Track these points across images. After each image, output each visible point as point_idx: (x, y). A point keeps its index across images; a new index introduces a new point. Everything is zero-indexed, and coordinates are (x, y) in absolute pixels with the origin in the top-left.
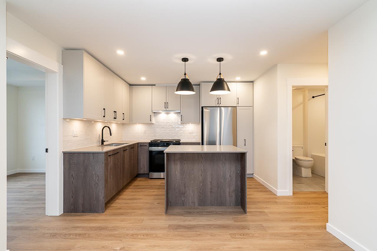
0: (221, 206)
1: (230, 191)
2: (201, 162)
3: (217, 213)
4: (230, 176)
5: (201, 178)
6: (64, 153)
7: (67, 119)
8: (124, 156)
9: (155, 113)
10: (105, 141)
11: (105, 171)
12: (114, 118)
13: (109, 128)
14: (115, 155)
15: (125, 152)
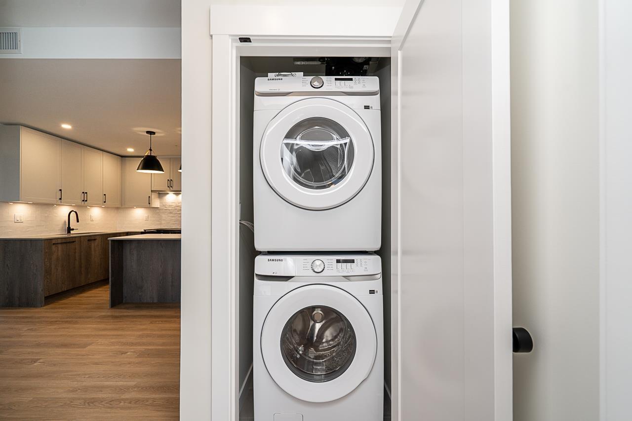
2: (161, 251)
5: (161, 270)
8: (90, 247)
9: (161, 194)
10: (73, 230)
11: (46, 260)
12: (83, 201)
13: (76, 212)
14: (68, 244)
15: (93, 241)
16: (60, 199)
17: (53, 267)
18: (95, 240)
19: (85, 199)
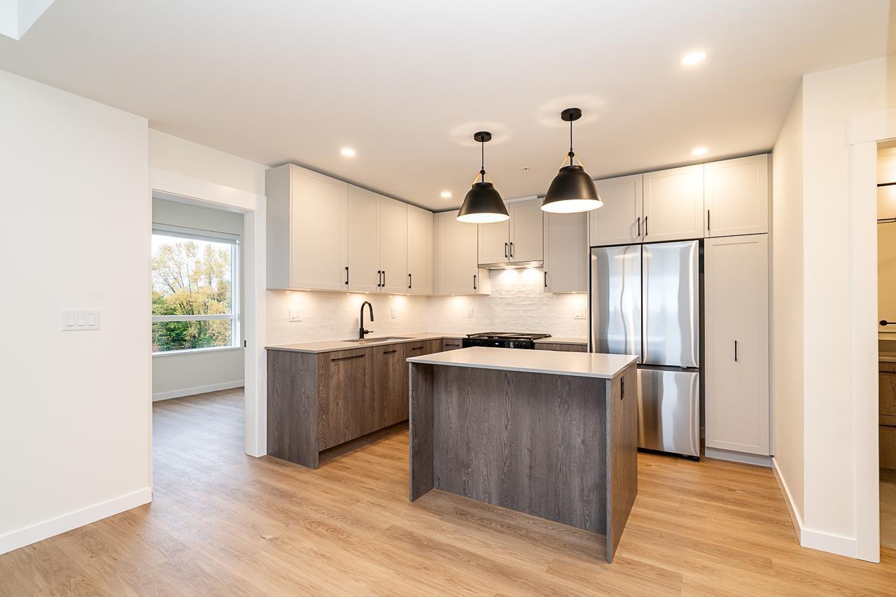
0: (557, 521)
1: (582, 484)
2: (507, 393)
3: (527, 536)
4: (583, 442)
5: (505, 434)
6: (269, 350)
7: (277, 288)
8: (386, 365)
9: (492, 270)
10: (367, 332)
11: (321, 388)
12: (379, 285)
13: (370, 305)
14: (354, 360)
15: (390, 355)
16: (347, 283)
17: (331, 399)
18: (394, 351)
19: (382, 283)
